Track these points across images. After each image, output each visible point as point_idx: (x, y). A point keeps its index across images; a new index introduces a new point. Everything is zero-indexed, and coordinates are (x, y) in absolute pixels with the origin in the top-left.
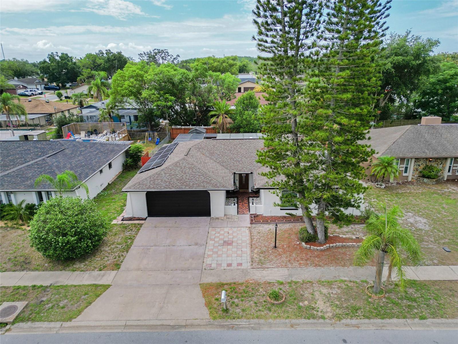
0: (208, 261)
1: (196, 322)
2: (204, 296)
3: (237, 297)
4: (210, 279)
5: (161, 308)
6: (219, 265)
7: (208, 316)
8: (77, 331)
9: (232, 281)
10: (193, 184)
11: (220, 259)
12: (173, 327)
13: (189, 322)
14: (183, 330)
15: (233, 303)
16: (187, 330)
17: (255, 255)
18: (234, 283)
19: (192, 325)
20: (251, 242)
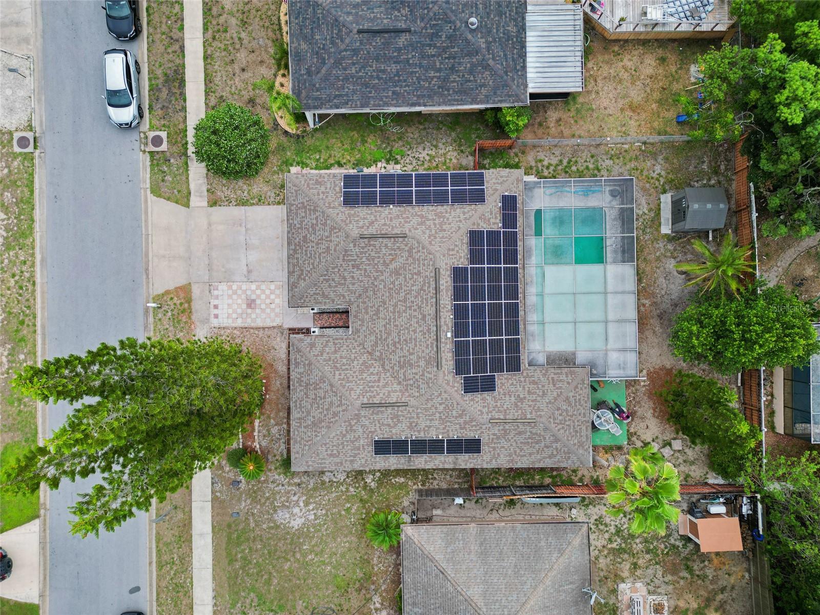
0: (223, 287)
1: (151, 285)
2: (176, 288)
3: (173, 315)
4: (196, 291)
5: (164, 256)
6: (217, 297)
7: (156, 293)
8: (143, 200)
9: (193, 310)
10: (297, 259)
11: (226, 297)
12: (147, 269)
13: (151, 280)
14: (144, 277)
15: (167, 312)
16: (144, 280)
17: (229, 331)
18: (190, 312)
19: (148, 283)
20: (252, 328)
